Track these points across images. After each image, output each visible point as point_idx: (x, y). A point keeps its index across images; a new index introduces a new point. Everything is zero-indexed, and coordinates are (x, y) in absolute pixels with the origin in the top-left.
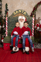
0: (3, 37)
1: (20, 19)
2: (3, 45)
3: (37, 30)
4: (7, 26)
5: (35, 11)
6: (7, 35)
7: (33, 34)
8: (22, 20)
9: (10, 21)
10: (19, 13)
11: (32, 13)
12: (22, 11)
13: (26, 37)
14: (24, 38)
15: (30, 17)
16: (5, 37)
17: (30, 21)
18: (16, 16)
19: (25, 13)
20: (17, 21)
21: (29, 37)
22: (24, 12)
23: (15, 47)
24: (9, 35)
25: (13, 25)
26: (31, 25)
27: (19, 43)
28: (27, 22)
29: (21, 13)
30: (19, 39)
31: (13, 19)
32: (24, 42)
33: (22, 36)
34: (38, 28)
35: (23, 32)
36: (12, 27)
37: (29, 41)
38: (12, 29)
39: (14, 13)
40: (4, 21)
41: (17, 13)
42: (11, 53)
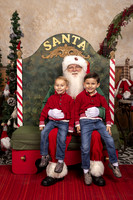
0: (5, 129)
1: (69, 67)
3: (122, 101)
4: (19, 90)
5: (113, 37)
6: (20, 123)
8: (75, 68)
9: (33, 72)
10: (62, 45)
11: (105, 44)
12: (72, 39)
13: (95, 127)
15: (99, 57)
18: (53, 54)
19: (82, 45)
22: (78, 42)
25: (42, 85)
29: (70, 45)
31: (42, 66)
32: (86, 145)
36: (40, 92)
38: (38, 100)
39: (45, 45)
40: (8, 73)
41: (54, 45)
42: (42, 184)
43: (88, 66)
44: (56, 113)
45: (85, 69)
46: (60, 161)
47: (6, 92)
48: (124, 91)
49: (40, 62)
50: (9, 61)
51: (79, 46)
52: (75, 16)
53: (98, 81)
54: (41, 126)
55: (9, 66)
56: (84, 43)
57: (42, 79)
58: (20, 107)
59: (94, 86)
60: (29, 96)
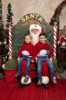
0: (5, 60)
2: (5, 74)
3: (61, 47)
4: (10, 42)
6: (11, 57)
7: (55, 54)
8: (35, 31)
9: (16, 33)
10: (31, 19)
11: (53, 19)
12: (35, 16)
13: (44, 60)
14: (39, 62)
15: (49, 25)
16: (7, 60)
17: (50, 32)
18: (26, 24)
19: (40, 19)
20: (28, 33)
21: (48, 59)
22: (38, 18)
23: (25, 76)
24: (15, 57)
25: (21, 39)
26: (51, 40)
27: (31, 70)
28: (44, 34)
29: (34, 19)
30: (31, 63)
31: (20, 30)
33: (36, 59)
36: (20, 43)
37: (48, 67)
38: (19, 46)
39: (22, 19)
40: (6, 33)
41: (27, 19)
42: (18, 87)
43: (42, 30)
46: (27, 76)
47: (5, 43)
48: (62, 42)
49: (20, 28)
50: (7, 28)
51: (39, 20)
52: (41, 5)
53: (46, 37)
54: (18, 59)
56: (41, 18)
57: (21, 36)
58: (10, 50)
59: (44, 39)
60: (15, 45)
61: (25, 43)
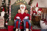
0: (7, 21)
1: (21, 7)
4: (10, 12)
5: (32, 1)
9: (13, 8)
10: (20, 2)
13: (27, 21)
17: (29, 8)
18: (18, 4)
19: (25, 2)
25: (15, 11)
29: (22, 2)
31: (15, 7)
32: (25, 25)
33: (23, 20)
34: (34, 14)
35: (24, 17)
38: (14, 14)
39: (16, 2)
40: (8, 8)
41: (18, 2)
43: (26, 7)
44: (18, 18)
45: (25, 8)
47: (7, 13)
50: (8, 6)
53: (28, 11)
55: (8, 7)
58: (10, 16)
59: (27, 12)
60: (12, 14)
61: (18, 13)
